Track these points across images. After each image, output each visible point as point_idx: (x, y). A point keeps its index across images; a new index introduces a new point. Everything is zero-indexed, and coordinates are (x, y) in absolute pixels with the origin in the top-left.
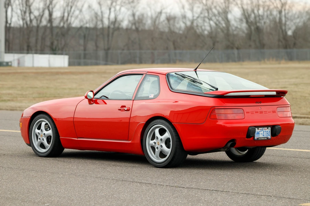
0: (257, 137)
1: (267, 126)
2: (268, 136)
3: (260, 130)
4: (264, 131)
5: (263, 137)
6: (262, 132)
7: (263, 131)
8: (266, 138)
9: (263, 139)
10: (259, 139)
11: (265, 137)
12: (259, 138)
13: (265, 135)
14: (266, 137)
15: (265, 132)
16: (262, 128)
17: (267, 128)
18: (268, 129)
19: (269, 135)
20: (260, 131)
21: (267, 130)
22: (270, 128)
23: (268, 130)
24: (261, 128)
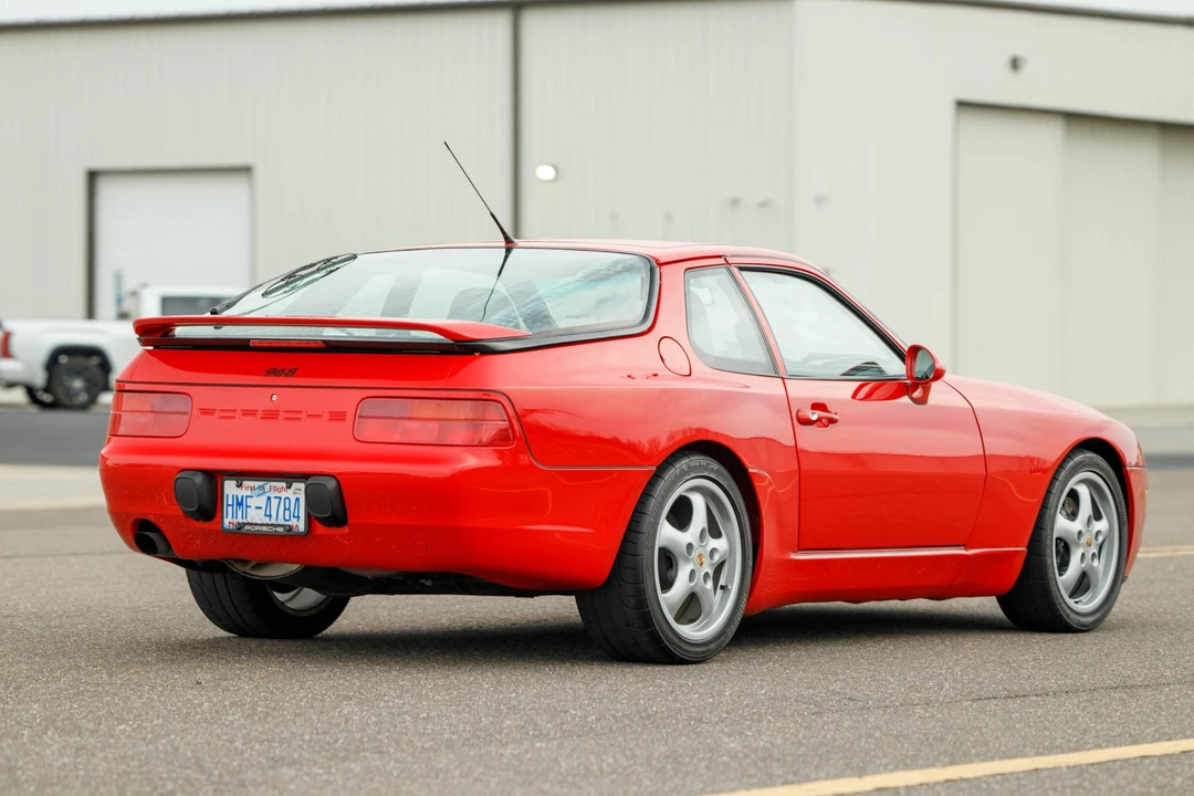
0: (235, 521)
1: (289, 478)
2: (293, 522)
3: (252, 489)
4: (269, 498)
5: (267, 520)
6: (262, 501)
7: (264, 498)
8: (281, 530)
9: (265, 529)
10: (246, 528)
11: (279, 525)
12: (245, 524)
13: (274, 514)
14: (281, 521)
15: (274, 502)
16: (261, 483)
17: (284, 484)
18: (289, 487)
19: (298, 517)
20: (249, 493)
21: (283, 495)
22: (299, 487)
23: (290, 493)
24: (257, 484)
